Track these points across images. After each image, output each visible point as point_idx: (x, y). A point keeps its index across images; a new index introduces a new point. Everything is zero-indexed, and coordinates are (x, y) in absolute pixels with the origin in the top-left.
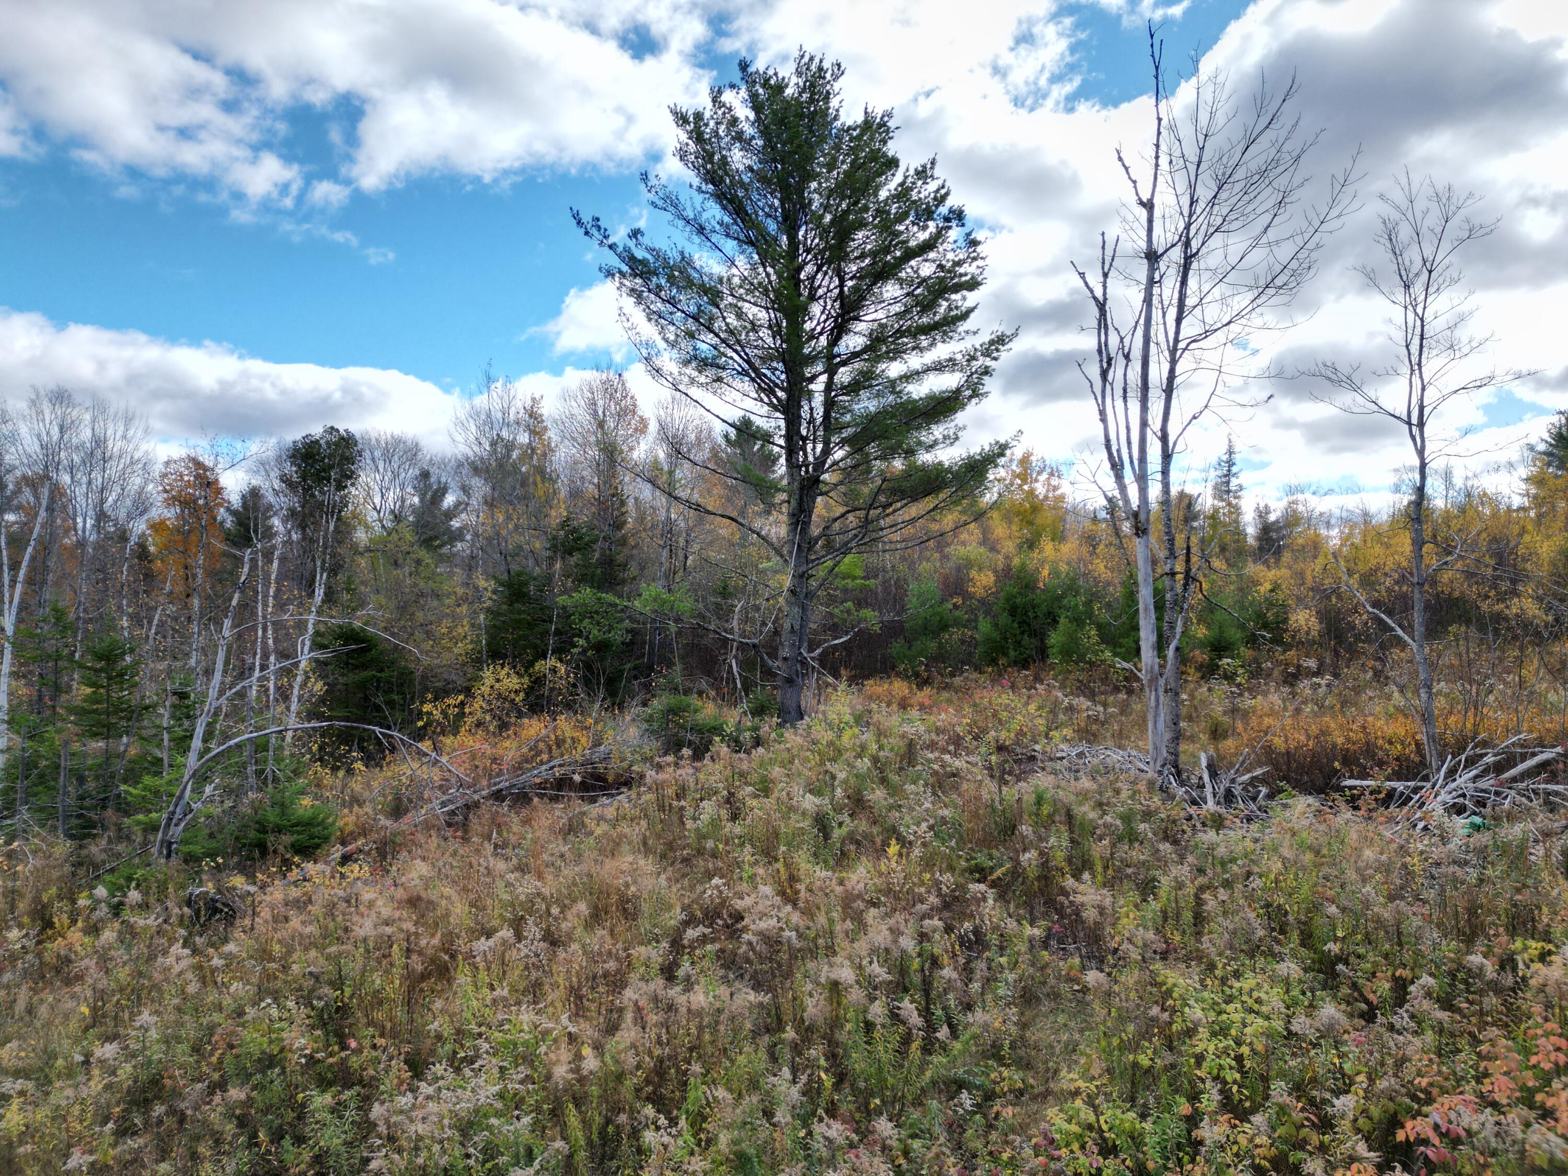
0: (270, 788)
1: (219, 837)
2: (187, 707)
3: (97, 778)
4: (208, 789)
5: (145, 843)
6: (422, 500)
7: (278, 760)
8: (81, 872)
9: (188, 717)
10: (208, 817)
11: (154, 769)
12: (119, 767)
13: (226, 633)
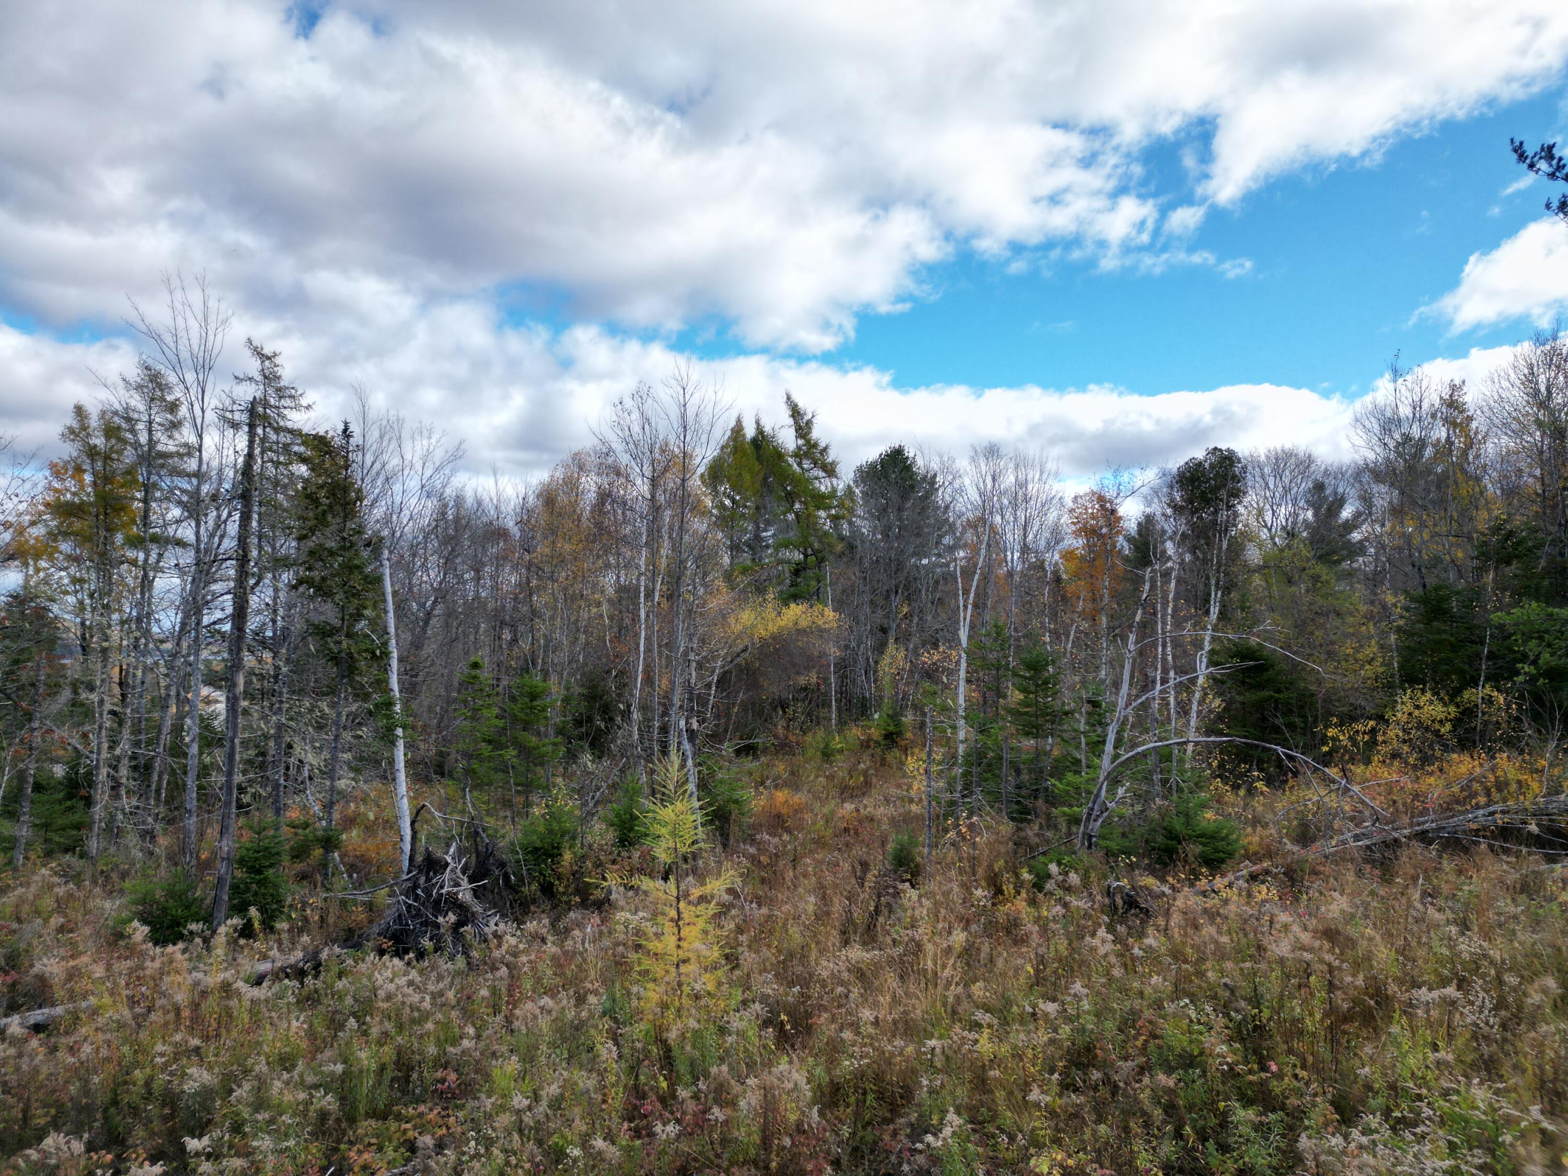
0: (1175, 797)
1: (1131, 836)
2: (1099, 715)
3: (1030, 771)
4: (1121, 791)
5: (1069, 834)
6: (1315, 515)
7: (1182, 772)
8: (1021, 851)
9: (1100, 724)
10: (1121, 817)
11: (1074, 768)
12: (1047, 763)
13: (1132, 647)
